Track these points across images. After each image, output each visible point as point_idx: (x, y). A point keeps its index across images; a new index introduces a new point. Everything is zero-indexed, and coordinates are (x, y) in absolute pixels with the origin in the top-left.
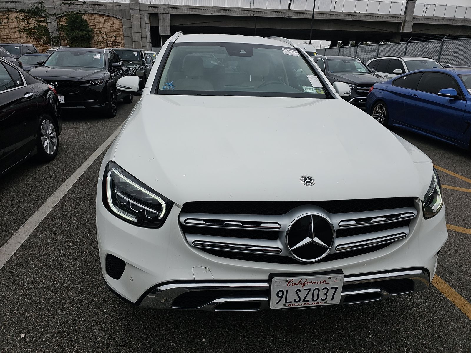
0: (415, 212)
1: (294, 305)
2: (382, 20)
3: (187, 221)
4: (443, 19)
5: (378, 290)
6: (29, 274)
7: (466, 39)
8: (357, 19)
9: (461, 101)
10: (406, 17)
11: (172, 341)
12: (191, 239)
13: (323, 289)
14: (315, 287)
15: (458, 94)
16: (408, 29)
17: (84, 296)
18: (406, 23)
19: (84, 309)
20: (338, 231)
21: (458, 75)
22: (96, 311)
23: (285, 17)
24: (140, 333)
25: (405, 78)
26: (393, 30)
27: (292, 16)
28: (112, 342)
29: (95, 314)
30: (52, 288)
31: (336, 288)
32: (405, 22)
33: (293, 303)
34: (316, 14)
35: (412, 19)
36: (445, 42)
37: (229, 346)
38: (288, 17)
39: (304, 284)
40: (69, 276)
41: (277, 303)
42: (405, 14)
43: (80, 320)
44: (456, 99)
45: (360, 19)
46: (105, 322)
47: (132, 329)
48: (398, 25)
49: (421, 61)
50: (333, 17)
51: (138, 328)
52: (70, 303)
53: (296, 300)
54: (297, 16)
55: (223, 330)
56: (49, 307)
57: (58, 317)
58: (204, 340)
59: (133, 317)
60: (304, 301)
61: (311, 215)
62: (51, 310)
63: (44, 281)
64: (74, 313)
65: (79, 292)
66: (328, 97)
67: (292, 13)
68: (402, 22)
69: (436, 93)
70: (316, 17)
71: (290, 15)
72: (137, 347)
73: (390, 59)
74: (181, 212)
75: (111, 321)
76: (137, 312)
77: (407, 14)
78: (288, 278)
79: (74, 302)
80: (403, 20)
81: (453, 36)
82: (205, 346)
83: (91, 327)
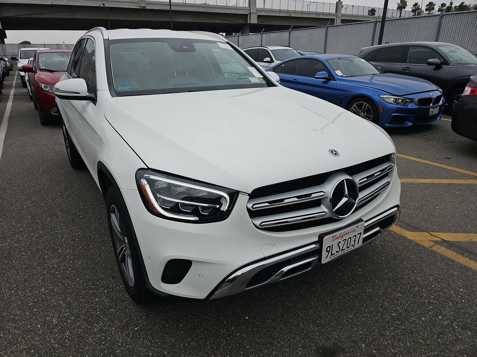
0: (392, 164)
1: (337, 255)
2: (231, 12)
3: (254, 207)
4: (280, 11)
5: (378, 229)
6: (13, 326)
7: (303, 29)
8: (209, 11)
9: (332, 81)
10: (250, 10)
11: (221, 329)
12: (258, 222)
13: (353, 237)
14: (349, 236)
15: (329, 76)
16: (254, 20)
17: (102, 324)
18: (252, 15)
19: (112, 336)
20: (359, 188)
21: (326, 60)
22: (127, 333)
23: (139, 8)
24: (186, 334)
25: (283, 65)
26: (242, 22)
27: (146, 7)
28: (166, 352)
29: (128, 335)
30: (56, 330)
31: (360, 233)
32: (250, 14)
33: (336, 254)
34: (173, 5)
35: (255, 12)
36: (292, 32)
37: (270, 314)
38: (142, 8)
39: (343, 236)
40: (67, 312)
41: (326, 258)
42: (249, 6)
43: (116, 346)
44: (328, 80)
45: (212, 11)
46: (144, 338)
47: (176, 333)
48: (245, 16)
49: (283, 50)
50: (187, 9)
51: (182, 331)
52: (91, 336)
53: (338, 251)
54: (151, 7)
55: (256, 304)
56: (69, 348)
57: (89, 353)
58: (247, 318)
59: (169, 324)
60: (342, 250)
61: (344, 180)
62: (74, 350)
63: (39, 326)
64: (103, 343)
65: (93, 323)
66: (269, 86)
67: (145, 4)
68: (248, 13)
69: (313, 76)
70: (173, 8)
71: (144, 6)
72: (193, 346)
73: (258, 49)
74: (249, 199)
75: (150, 335)
76: (170, 318)
77: (251, 6)
78: (334, 234)
79: (94, 333)
80: (249, 12)
81: (297, 27)
82: (251, 322)
83: (133, 348)
